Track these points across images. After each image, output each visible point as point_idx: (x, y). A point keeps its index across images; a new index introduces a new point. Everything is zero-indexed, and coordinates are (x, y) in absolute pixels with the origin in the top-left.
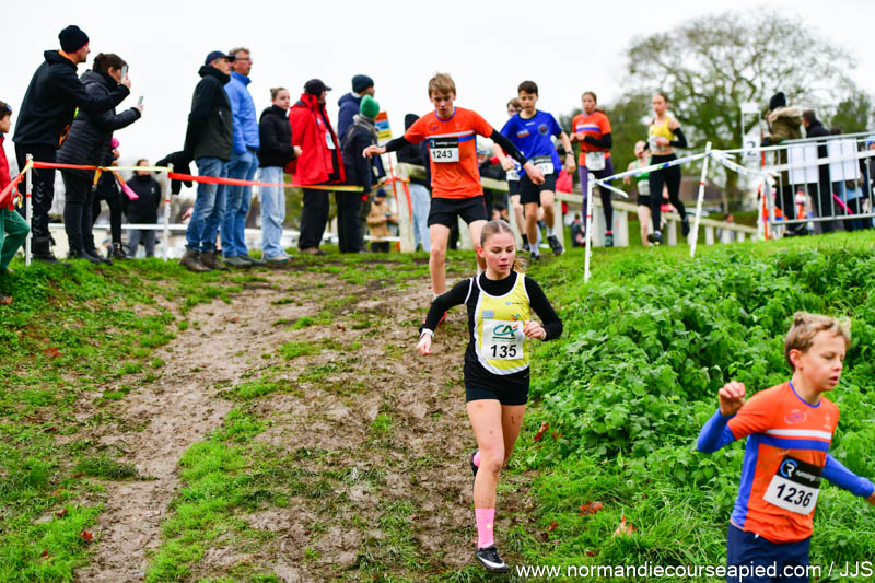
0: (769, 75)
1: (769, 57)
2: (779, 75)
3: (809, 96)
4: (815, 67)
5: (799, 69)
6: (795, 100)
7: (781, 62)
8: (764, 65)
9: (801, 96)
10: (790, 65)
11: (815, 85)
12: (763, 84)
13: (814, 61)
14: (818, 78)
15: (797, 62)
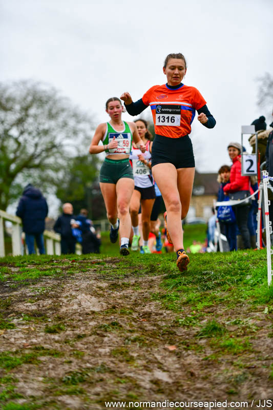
0: (30, 134)
1: (30, 120)
2: (39, 134)
3: (60, 150)
4: (66, 128)
5: (53, 129)
6: (50, 153)
7: (39, 124)
8: (26, 126)
9: (55, 150)
10: (46, 127)
11: (66, 142)
12: (26, 141)
13: (65, 124)
14: (68, 137)
15: (52, 123)
